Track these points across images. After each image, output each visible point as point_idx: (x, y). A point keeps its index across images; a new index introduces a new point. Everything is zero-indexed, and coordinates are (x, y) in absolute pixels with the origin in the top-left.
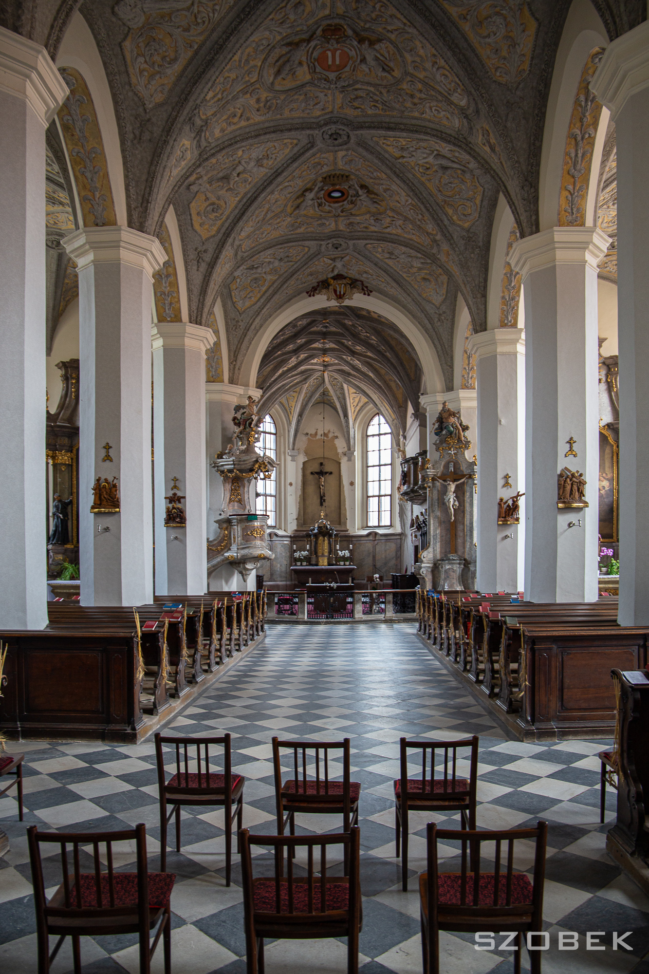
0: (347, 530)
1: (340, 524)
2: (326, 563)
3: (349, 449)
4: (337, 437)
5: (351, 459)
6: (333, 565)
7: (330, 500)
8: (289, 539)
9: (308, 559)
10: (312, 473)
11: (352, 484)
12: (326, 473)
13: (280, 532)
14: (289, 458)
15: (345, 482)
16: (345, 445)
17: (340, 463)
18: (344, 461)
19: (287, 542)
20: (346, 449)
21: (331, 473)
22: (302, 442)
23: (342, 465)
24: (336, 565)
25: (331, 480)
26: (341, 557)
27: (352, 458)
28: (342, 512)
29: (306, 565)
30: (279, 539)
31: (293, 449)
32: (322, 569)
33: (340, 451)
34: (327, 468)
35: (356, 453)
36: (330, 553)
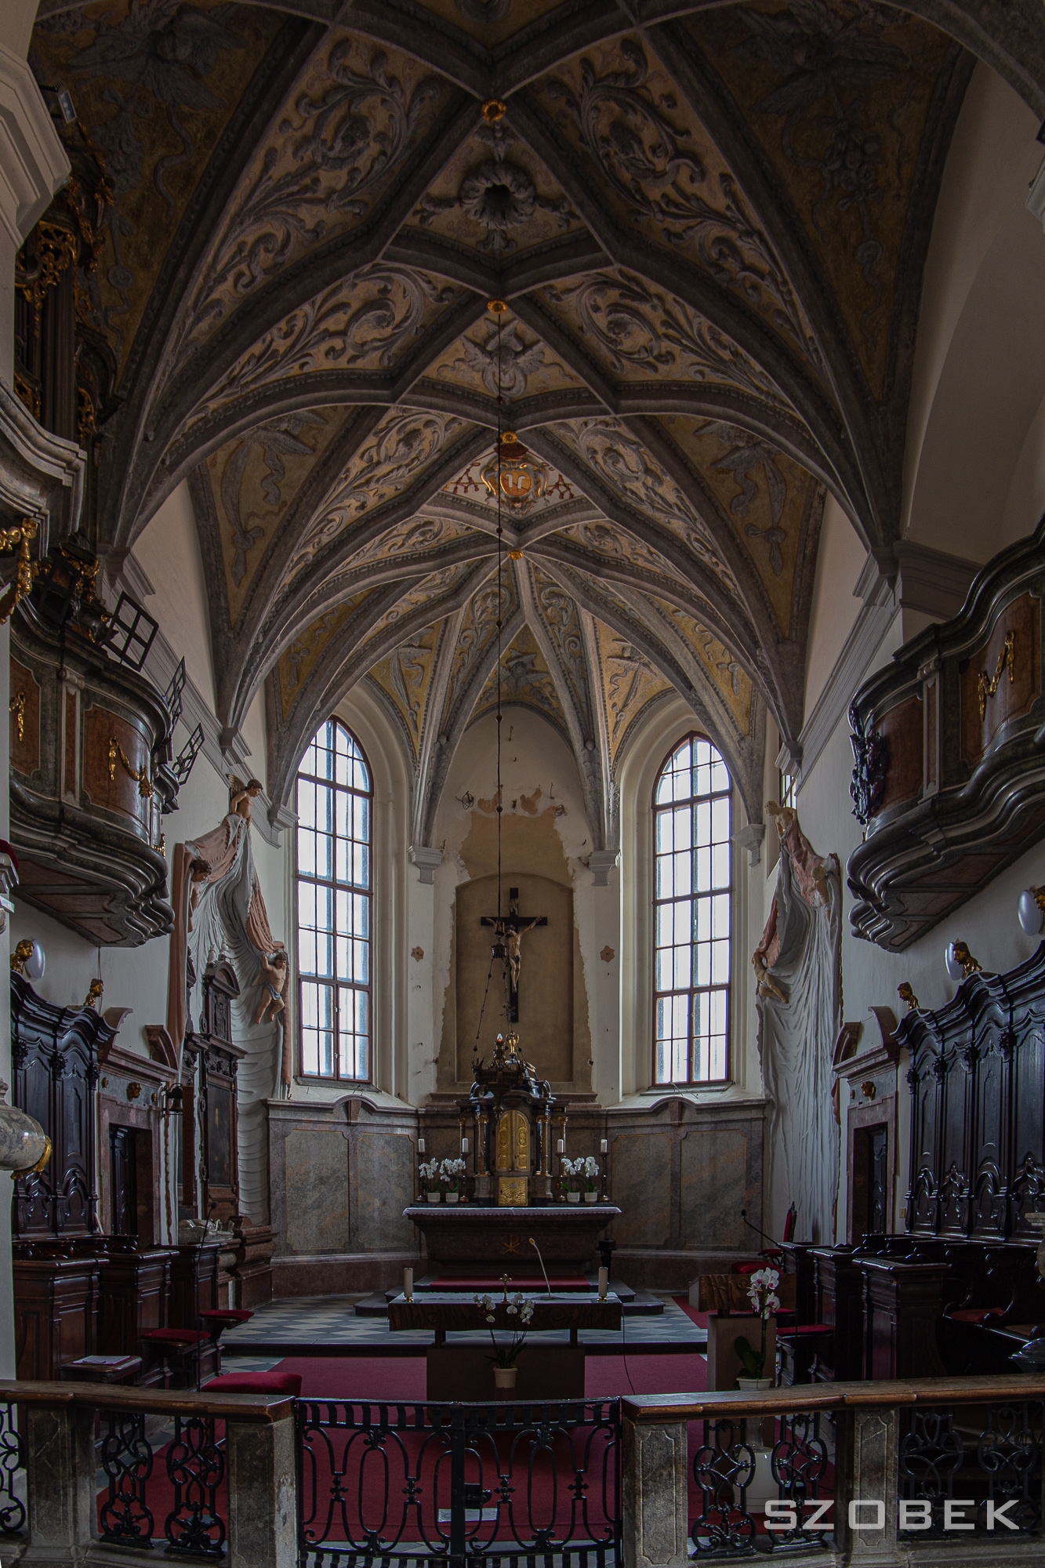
0: (593, 1097)
1: (570, 1077)
2: (522, 1198)
3: (600, 846)
4: (561, 811)
5: (604, 877)
6: (544, 1202)
7: (539, 1005)
8: (412, 1122)
9: (464, 1184)
10: (484, 922)
11: (609, 954)
12: (527, 921)
13: (380, 1101)
14: (412, 873)
15: (588, 949)
16: (588, 836)
17: (571, 892)
18: (583, 886)
19: (404, 1130)
20: (590, 847)
21: (543, 922)
22: (454, 824)
23: (576, 896)
24: (556, 1201)
25: (545, 942)
26: (571, 1178)
27: (609, 875)
28: (578, 1040)
29: (459, 1204)
30: (377, 1120)
31: (426, 844)
32: (509, 1216)
33: (571, 853)
34: (532, 906)
35: (620, 859)
36: (535, 1164)
